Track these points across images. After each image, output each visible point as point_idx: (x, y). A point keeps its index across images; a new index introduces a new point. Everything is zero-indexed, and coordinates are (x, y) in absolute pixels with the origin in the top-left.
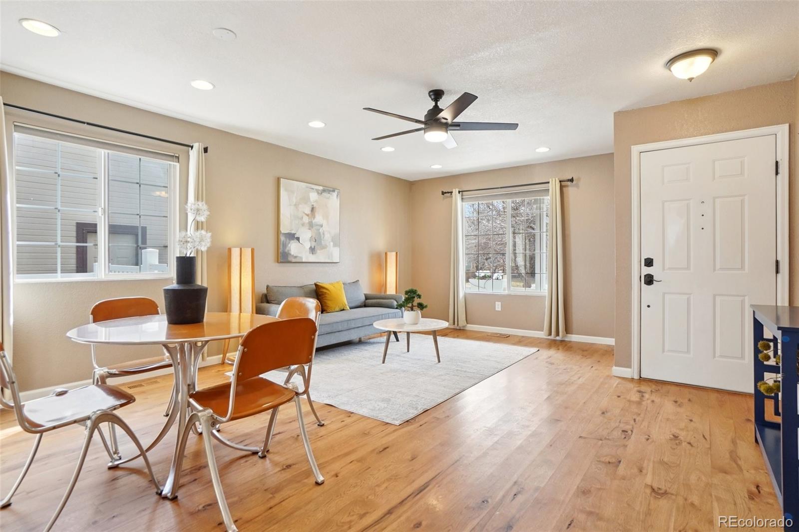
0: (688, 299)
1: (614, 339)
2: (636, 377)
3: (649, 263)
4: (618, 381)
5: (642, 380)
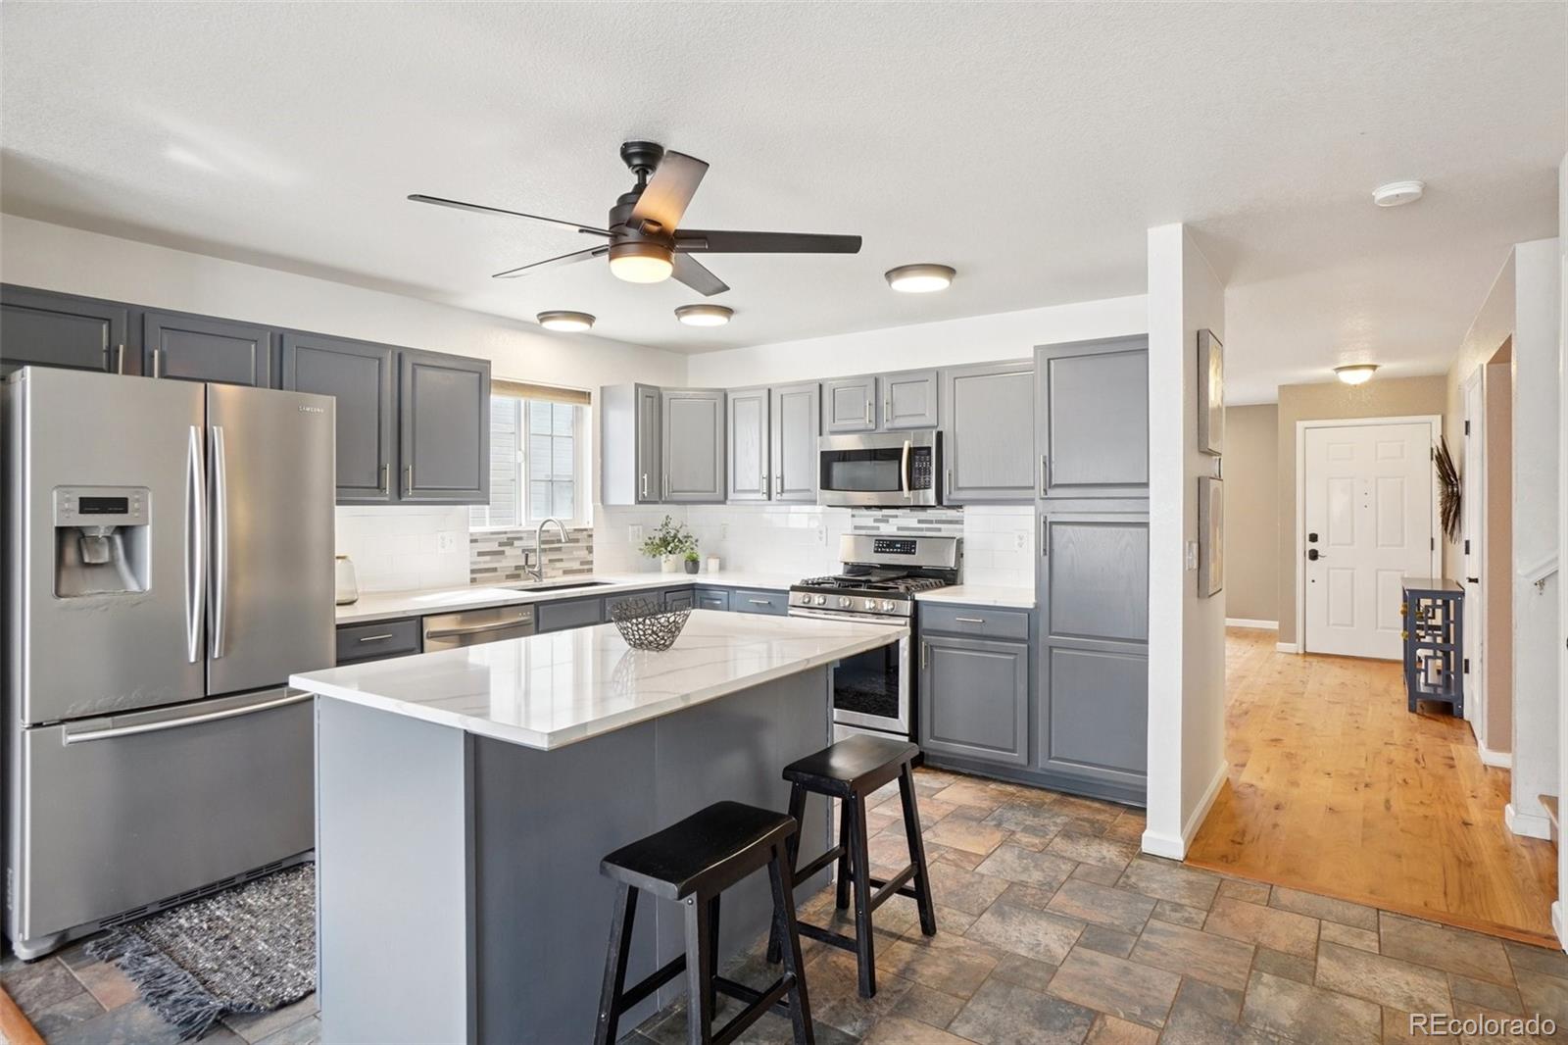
0: (1352, 574)
1: (1277, 623)
2: (1301, 651)
3: (1314, 538)
4: (1283, 655)
5: (1306, 654)
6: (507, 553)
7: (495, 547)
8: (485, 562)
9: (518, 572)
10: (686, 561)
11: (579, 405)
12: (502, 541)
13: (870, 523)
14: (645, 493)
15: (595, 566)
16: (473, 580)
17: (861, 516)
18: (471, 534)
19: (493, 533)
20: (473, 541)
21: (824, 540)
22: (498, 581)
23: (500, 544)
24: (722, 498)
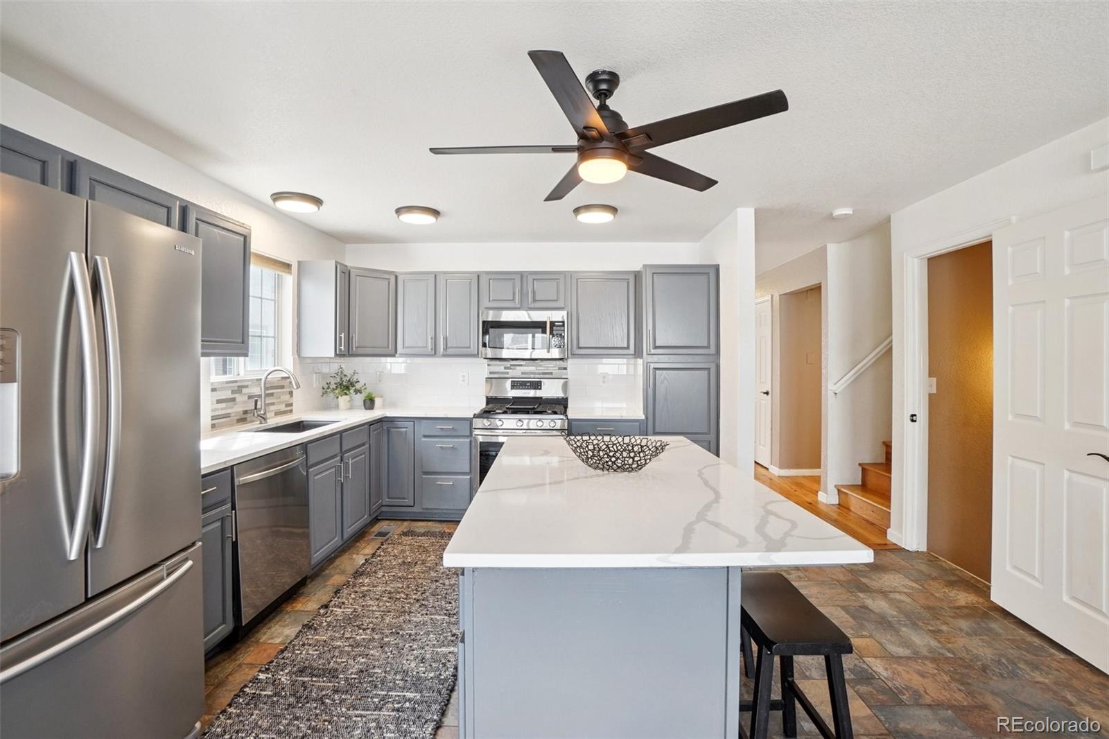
6: (237, 400)
7: (228, 394)
8: (222, 409)
9: (245, 416)
10: (365, 401)
11: (281, 273)
12: (233, 389)
13: (502, 369)
14: (342, 348)
15: (294, 408)
16: (213, 426)
17: (495, 365)
18: (212, 384)
19: (228, 382)
20: (213, 390)
21: (466, 381)
22: (231, 425)
23: (233, 392)
24: (393, 352)
